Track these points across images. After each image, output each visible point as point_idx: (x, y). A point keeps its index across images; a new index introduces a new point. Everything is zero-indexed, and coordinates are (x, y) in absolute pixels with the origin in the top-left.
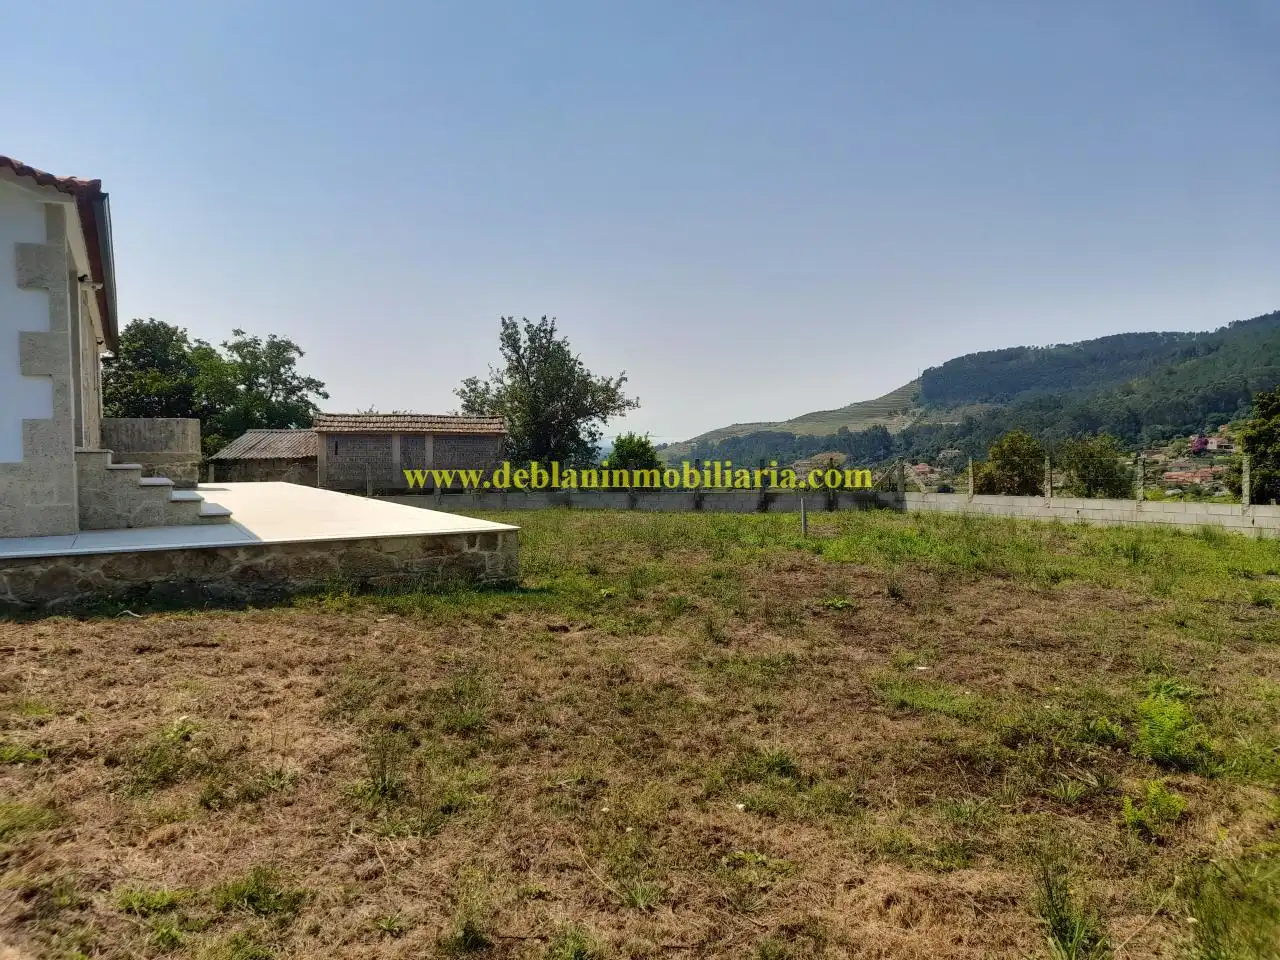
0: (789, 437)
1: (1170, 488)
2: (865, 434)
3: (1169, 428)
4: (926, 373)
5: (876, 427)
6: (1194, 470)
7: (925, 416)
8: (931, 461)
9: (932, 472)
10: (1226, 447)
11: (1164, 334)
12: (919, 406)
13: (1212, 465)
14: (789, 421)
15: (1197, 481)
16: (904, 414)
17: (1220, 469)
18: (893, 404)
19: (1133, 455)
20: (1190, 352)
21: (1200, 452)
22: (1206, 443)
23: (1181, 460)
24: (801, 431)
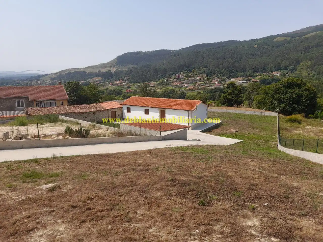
0: (85, 72)
1: (174, 86)
2: (106, 72)
3: (172, 73)
4: (118, 56)
5: (108, 71)
6: (177, 82)
7: (119, 68)
8: (123, 80)
9: (124, 82)
10: (183, 77)
11: (169, 50)
12: (117, 65)
13: (181, 81)
14: (84, 68)
15: (178, 84)
16: (114, 67)
17: (182, 82)
18: (111, 64)
19: (166, 79)
20: (175, 55)
21: (178, 78)
22: (179, 76)
23: (175, 80)
24: (88, 71)
